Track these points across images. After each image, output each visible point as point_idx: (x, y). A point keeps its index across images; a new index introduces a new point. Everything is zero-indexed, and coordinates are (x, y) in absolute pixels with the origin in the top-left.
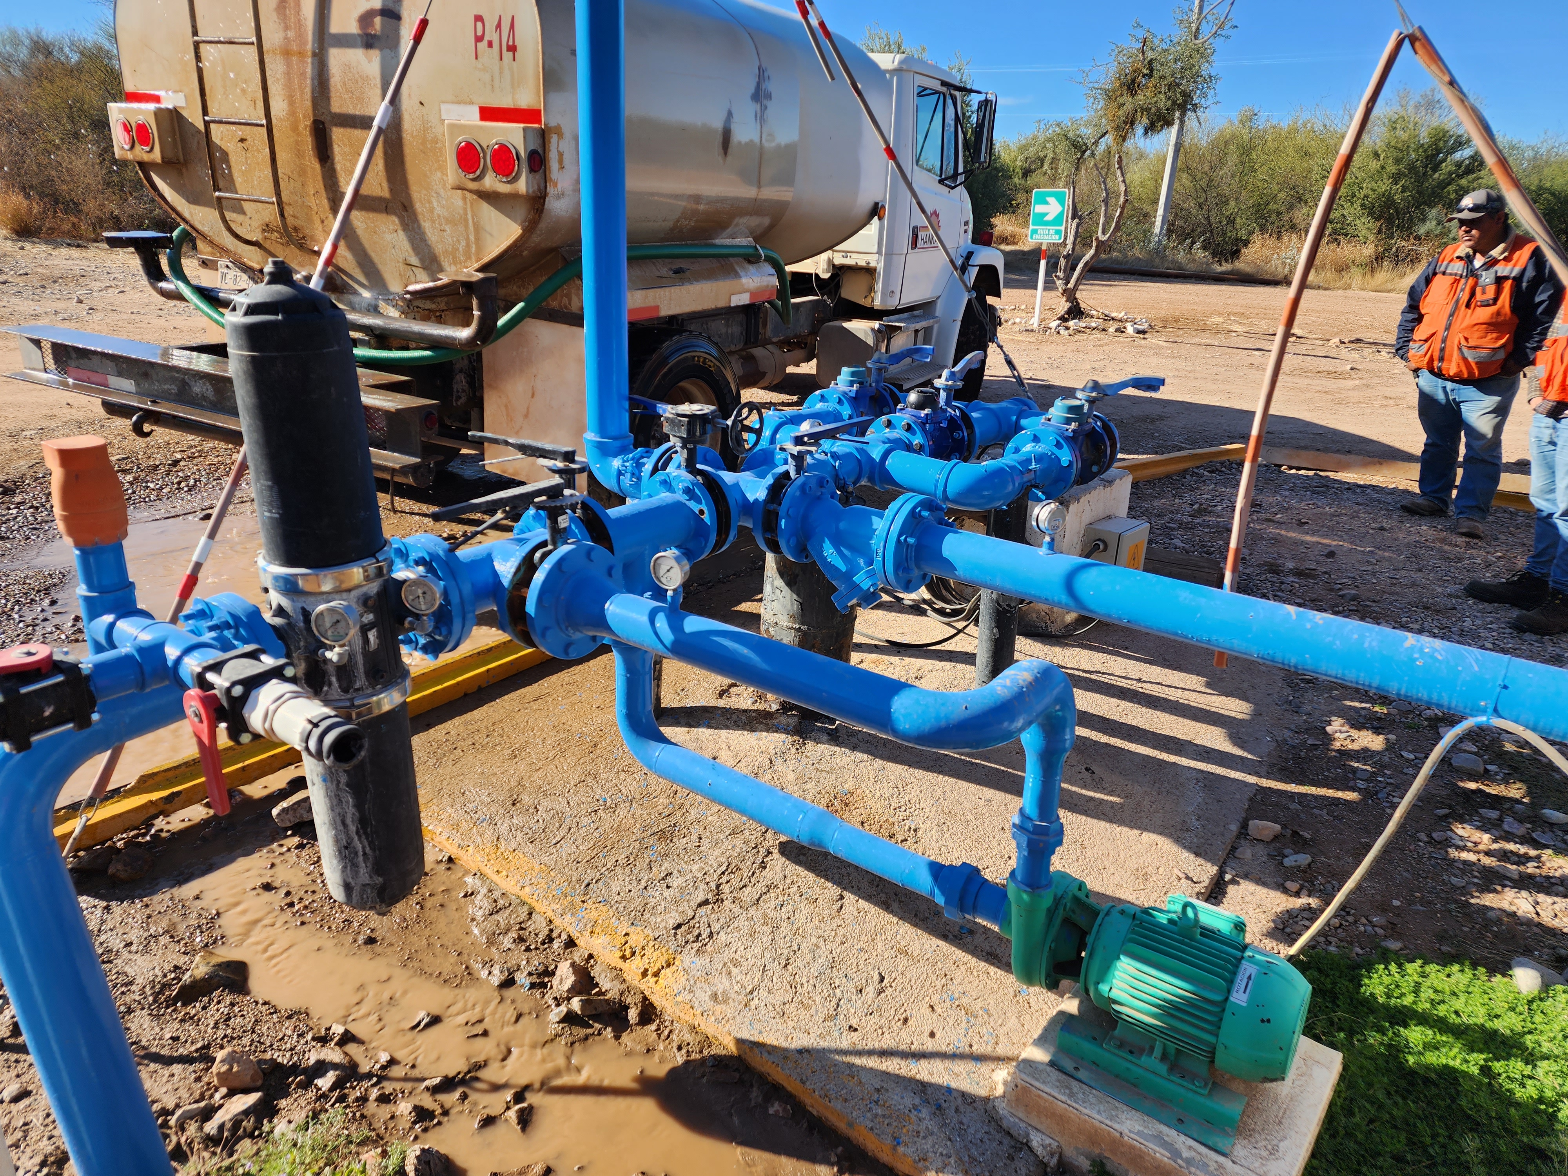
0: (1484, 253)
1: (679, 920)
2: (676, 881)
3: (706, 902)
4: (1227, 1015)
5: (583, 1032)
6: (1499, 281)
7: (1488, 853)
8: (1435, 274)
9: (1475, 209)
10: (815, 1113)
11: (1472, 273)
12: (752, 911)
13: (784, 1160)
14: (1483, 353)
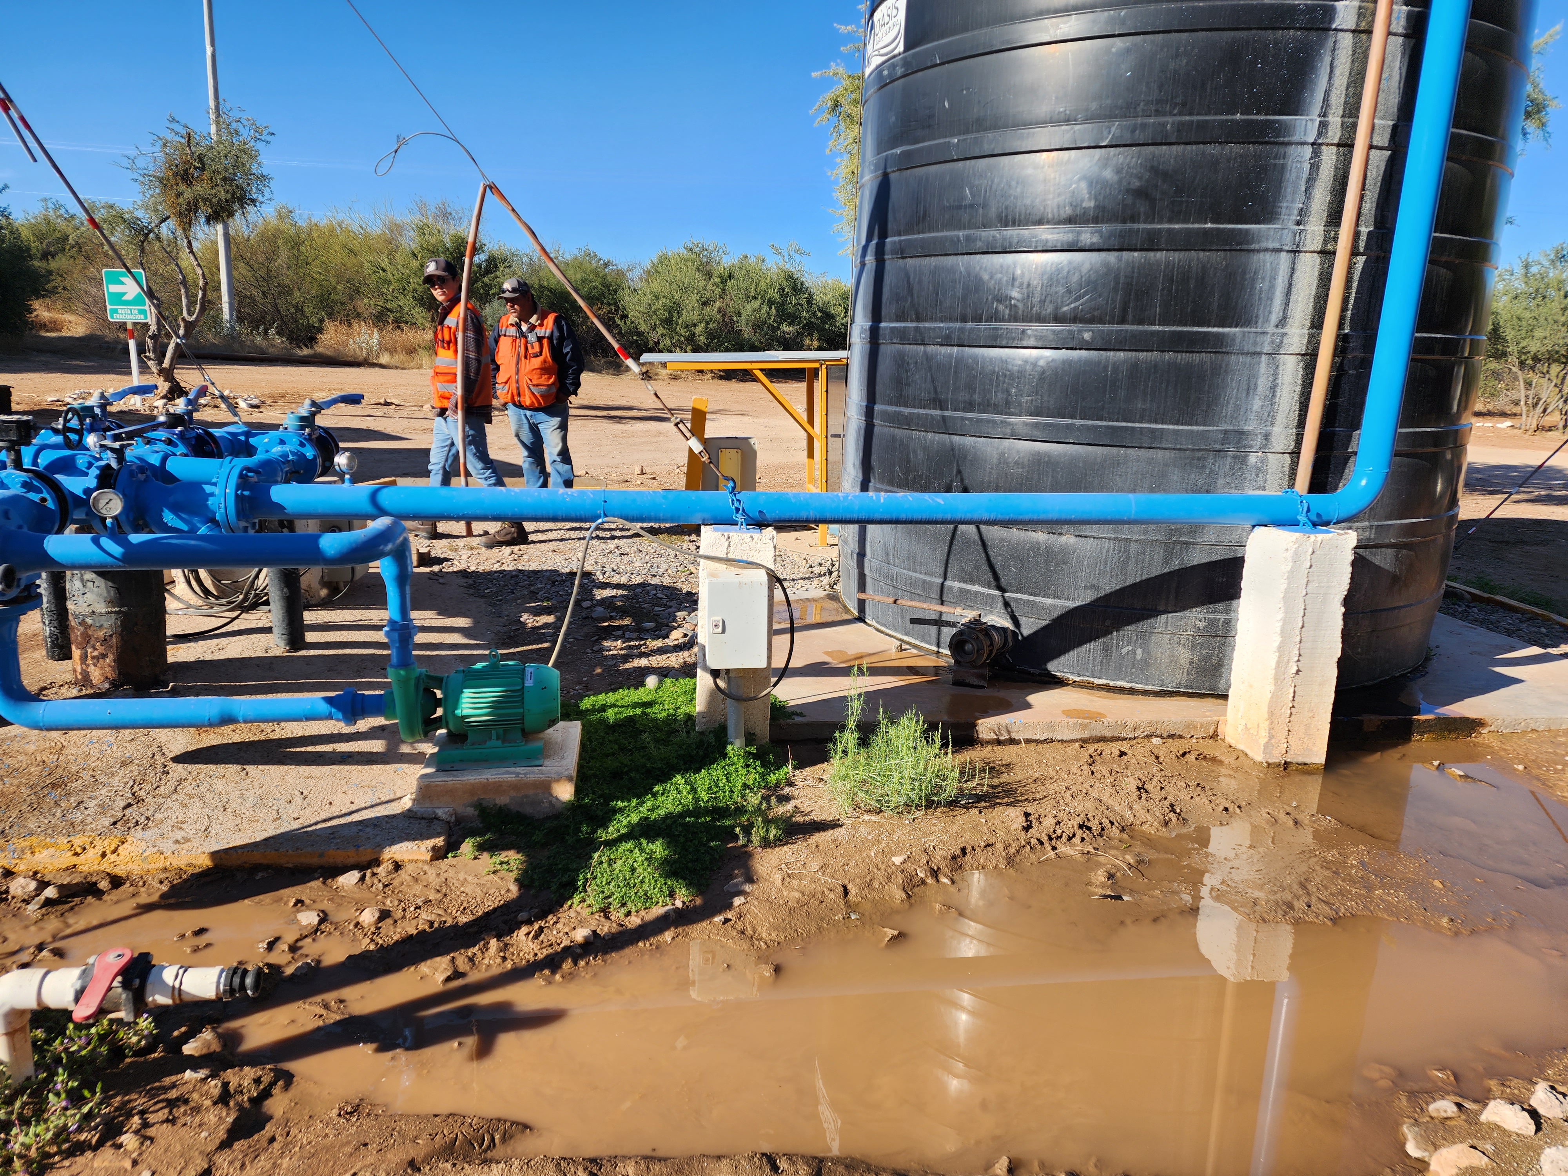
0: (527, 321)
1: (112, 821)
2: (92, 804)
3: (129, 805)
4: (526, 693)
5: (67, 906)
6: (540, 339)
7: (622, 649)
8: (499, 336)
9: (514, 290)
10: (290, 866)
11: (522, 335)
12: (175, 797)
13: (282, 891)
14: (543, 388)
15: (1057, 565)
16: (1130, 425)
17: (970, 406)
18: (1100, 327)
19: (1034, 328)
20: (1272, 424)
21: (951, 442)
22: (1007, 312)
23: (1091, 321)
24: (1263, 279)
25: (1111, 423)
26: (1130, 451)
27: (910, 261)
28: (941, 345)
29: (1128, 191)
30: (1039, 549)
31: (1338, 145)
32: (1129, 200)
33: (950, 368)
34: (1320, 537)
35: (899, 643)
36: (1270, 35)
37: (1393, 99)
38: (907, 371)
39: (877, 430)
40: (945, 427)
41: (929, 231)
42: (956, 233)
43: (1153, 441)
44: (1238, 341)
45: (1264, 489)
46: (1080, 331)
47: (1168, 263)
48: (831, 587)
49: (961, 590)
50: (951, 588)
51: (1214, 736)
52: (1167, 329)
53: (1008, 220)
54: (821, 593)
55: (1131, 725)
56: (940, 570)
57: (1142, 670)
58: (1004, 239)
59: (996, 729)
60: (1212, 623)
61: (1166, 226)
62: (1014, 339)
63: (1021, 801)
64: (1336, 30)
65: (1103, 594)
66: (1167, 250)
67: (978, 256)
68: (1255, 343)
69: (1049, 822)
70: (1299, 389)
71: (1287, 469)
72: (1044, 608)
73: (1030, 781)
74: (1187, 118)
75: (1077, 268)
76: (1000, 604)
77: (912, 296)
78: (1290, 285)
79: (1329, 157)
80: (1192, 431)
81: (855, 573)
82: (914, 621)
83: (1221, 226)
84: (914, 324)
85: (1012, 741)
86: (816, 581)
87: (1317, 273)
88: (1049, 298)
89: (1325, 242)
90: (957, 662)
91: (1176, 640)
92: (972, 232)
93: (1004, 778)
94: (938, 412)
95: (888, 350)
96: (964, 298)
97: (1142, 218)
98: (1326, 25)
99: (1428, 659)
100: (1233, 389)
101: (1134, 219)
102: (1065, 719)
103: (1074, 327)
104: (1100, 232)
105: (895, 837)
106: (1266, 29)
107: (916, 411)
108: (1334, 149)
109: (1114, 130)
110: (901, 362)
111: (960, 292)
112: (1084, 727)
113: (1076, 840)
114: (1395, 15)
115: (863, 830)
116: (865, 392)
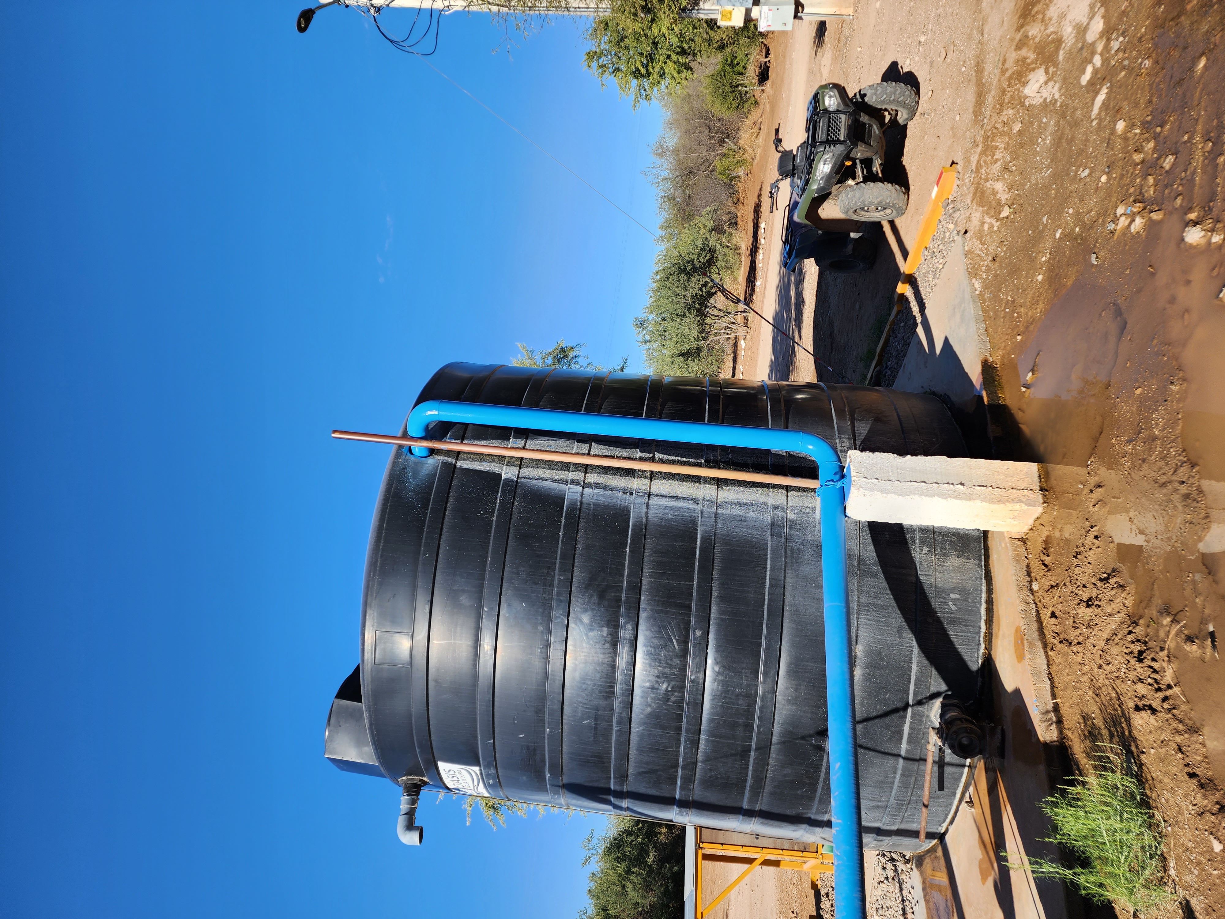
15: (882, 659)
16: (766, 602)
17: (749, 727)
18: (692, 624)
19: (690, 675)
20: (766, 504)
21: (778, 743)
22: (676, 694)
23: (687, 630)
24: (666, 514)
25: (765, 617)
26: (786, 602)
27: (631, 770)
28: (698, 748)
29: (599, 604)
30: (869, 674)
31: (586, 473)
32: (606, 603)
33: (716, 741)
34: (853, 473)
35: (964, 805)
36: (515, 516)
37: (562, 444)
38: (717, 778)
39: (765, 808)
40: (764, 748)
41: (610, 754)
42: (614, 733)
43: (779, 586)
44: (707, 529)
45: (815, 508)
46: (695, 639)
47: (651, 576)
48: (907, 861)
49: (909, 742)
50: (907, 751)
51: (1024, 541)
52: (696, 576)
53: (608, 691)
54: (915, 873)
55: (1023, 607)
56: (891, 761)
57: (969, 594)
58: (623, 694)
59: (1046, 724)
60: (923, 542)
61: (625, 578)
62: (697, 690)
63: (1123, 711)
64: (517, 478)
65: (905, 624)
66: (642, 577)
67: (633, 715)
68: (709, 517)
69: (1141, 689)
70: (742, 488)
71: (799, 494)
72: (921, 671)
73: (1097, 699)
74: (557, 566)
75: (648, 639)
76: (920, 708)
77: (657, 770)
78: (671, 497)
79: (592, 478)
80: (771, 558)
81: (895, 839)
82: (941, 787)
83: (629, 542)
84: (680, 770)
85: (1056, 709)
86: (903, 877)
87: (664, 481)
88: (669, 662)
89: (645, 477)
90: (981, 752)
91: (940, 568)
92: (615, 720)
93: (1099, 722)
94: (752, 754)
95: (697, 793)
96: (663, 727)
97: (618, 594)
98: (514, 483)
99: (933, 393)
100: (742, 531)
101: (618, 600)
102: (1026, 662)
103: (691, 643)
104: (625, 623)
105: (1190, 844)
106: (511, 519)
107: (750, 773)
108: (588, 475)
109: (557, 613)
110: (709, 783)
111: (659, 731)
112: (1031, 645)
113: (1156, 665)
114: (514, 446)
115: (1188, 878)
116: (732, 816)
